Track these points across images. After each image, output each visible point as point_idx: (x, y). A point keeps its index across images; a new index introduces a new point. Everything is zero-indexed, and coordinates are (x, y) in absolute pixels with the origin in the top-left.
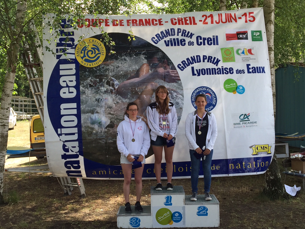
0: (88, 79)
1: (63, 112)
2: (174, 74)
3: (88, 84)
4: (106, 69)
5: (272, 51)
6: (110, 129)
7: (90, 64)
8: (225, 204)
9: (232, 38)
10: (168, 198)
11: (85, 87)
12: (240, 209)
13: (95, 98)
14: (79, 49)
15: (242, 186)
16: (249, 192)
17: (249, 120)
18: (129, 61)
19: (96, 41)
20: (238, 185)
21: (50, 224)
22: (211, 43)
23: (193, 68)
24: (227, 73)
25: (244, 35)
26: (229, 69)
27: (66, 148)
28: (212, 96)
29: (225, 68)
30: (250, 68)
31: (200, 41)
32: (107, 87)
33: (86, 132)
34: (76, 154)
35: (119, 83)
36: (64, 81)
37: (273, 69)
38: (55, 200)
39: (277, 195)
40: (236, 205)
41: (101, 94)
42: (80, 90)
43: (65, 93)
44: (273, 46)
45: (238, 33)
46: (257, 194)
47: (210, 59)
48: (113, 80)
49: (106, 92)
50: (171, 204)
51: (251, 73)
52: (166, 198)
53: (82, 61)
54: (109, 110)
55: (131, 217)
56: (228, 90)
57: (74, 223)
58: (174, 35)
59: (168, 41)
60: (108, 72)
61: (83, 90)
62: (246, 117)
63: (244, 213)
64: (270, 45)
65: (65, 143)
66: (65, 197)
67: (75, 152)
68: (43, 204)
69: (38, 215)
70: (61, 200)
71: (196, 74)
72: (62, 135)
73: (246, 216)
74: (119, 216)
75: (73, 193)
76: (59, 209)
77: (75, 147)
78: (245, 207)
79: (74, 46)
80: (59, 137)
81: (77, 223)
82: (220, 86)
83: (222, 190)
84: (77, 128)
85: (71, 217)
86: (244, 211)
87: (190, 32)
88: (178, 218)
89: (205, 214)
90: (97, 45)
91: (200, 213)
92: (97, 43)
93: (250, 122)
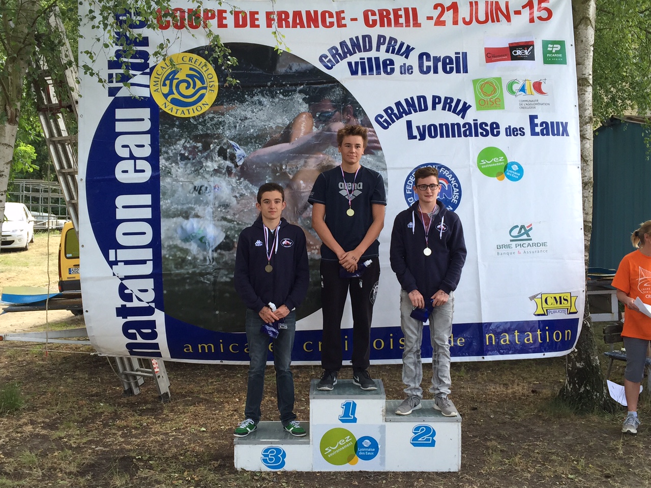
0: (178, 142)
1: (120, 214)
4: (218, 123)
5: (589, 86)
6: (223, 252)
7: (183, 111)
8: (475, 420)
9: (499, 56)
10: (347, 405)
11: (170, 159)
12: (508, 433)
14: (160, 77)
15: (513, 381)
16: (528, 396)
17: (531, 240)
19: (196, 60)
20: (506, 380)
21: (87, 459)
22: (452, 69)
23: (409, 124)
24: (484, 133)
25: (526, 50)
26: (489, 125)
27: (126, 291)
28: (452, 184)
29: (481, 124)
30: (537, 125)
31: (426, 64)
33: (171, 258)
34: (148, 305)
35: (245, 154)
36: (124, 146)
37: (589, 127)
38: (102, 405)
39: (589, 402)
40: (499, 423)
42: (161, 166)
43: (126, 172)
44: (590, 75)
45: (513, 47)
46: (546, 399)
47: (449, 104)
49: (216, 172)
50: (354, 420)
51: (539, 135)
52: (343, 405)
53: (165, 103)
54: (224, 210)
55: (266, 446)
56: (487, 172)
57: (140, 457)
58: (370, 49)
59: (356, 63)
61: (166, 167)
62: (523, 231)
63: (515, 441)
64: (584, 73)
65: (125, 282)
66: (124, 400)
67: (147, 302)
68: (75, 413)
69: (63, 439)
70: (117, 405)
71: (416, 136)
72: (119, 263)
73: (521, 448)
74: (238, 444)
75: (143, 390)
76: (110, 426)
77: (146, 291)
78: (519, 428)
79: (149, 69)
80: (112, 269)
81: (146, 456)
82: (469, 162)
83: (469, 389)
84: (151, 250)
85: (134, 444)
86: (517, 436)
87: (404, 43)
88: (369, 450)
89: (430, 442)
90: (199, 70)
91: (419, 440)
92: (199, 66)
93: (533, 244)
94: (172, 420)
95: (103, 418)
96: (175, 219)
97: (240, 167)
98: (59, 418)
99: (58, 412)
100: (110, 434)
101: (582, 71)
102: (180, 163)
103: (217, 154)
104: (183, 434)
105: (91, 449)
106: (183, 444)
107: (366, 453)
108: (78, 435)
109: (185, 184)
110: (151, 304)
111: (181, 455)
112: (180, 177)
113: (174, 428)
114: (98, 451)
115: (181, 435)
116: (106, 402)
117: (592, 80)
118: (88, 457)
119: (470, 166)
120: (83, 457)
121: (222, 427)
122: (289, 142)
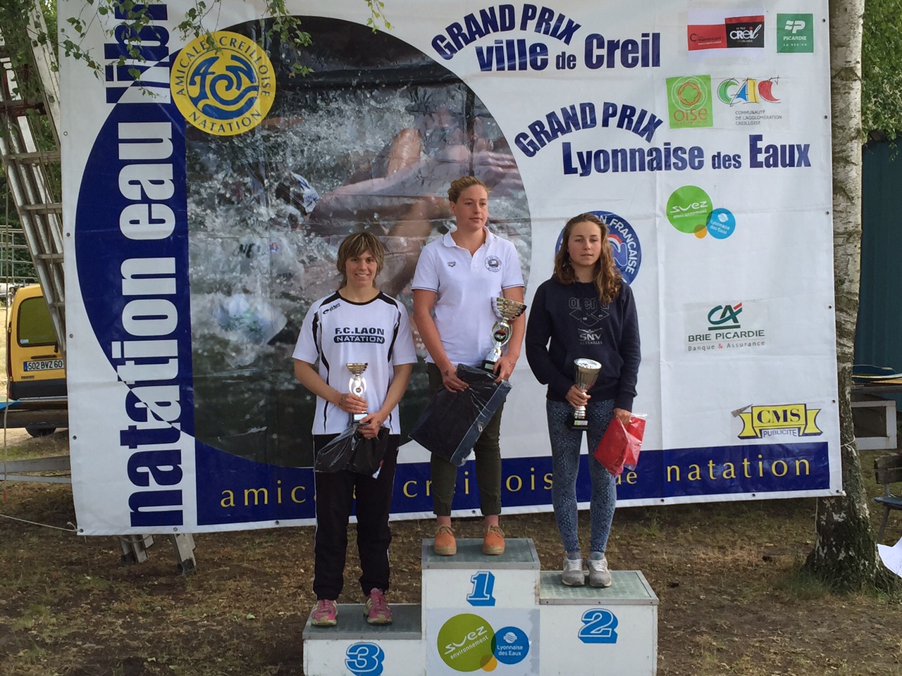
0: (215, 176)
1: (129, 287)
2: (502, 167)
3: (214, 195)
4: (277, 146)
5: (856, 80)
6: (285, 346)
7: (222, 126)
8: (677, 603)
9: (709, 40)
10: (480, 580)
11: (203, 203)
12: (728, 623)
13: (238, 241)
14: (186, 70)
15: (734, 543)
16: (757, 565)
17: (739, 327)
18: (353, 118)
19: (242, 42)
20: (722, 541)
21: (71, 662)
22: (635, 61)
23: (567, 148)
24: (680, 165)
25: (751, 31)
26: (688, 152)
27: (138, 405)
28: (627, 244)
29: (676, 150)
30: (760, 151)
31: (596, 52)
32: (278, 205)
33: (205, 354)
34: (169, 426)
35: (317, 195)
36: (132, 183)
37: (856, 145)
38: (89, 578)
39: (854, 575)
40: (712, 607)
41: (259, 229)
42: (189, 214)
43: (136, 222)
44: (858, 62)
46: (785, 571)
47: (627, 117)
48: (300, 182)
49: (273, 223)
50: (492, 602)
51: (762, 167)
52: (474, 579)
53: (194, 113)
54: (285, 283)
55: (353, 642)
57: (154, 659)
58: (512, 26)
59: (490, 50)
60: (281, 153)
61: (197, 216)
63: (739, 636)
64: (848, 60)
65: (136, 391)
66: (123, 570)
67: (169, 422)
68: (48, 591)
69: (31, 630)
70: (111, 578)
71: (577, 168)
72: (127, 362)
73: (748, 646)
74: (310, 638)
75: (152, 555)
76: (102, 611)
77: (168, 404)
78: (744, 615)
79: (168, 57)
80: (116, 370)
81: (163, 657)
82: (655, 209)
83: (666, 555)
84: (175, 342)
85: (143, 639)
86: (741, 627)
87: (564, 17)
88: (514, 648)
89: (609, 636)
90: (245, 59)
91: (592, 632)
92: (246, 52)
93: (741, 332)
94: (200, 602)
95: (91, 598)
96: (212, 295)
97: (309, 215)
98: (20, 599)
99: (20, 589)
100: (105, 623)
101: (846, 57)
102: (218, 209)
103: (274, 194)
104: (219, 623)
105: (76, 646)
106: (221, 639)
107: (510, 652)
108: (54, 625)
109: (226, 242)
110: (174, 425)
111: (218, 655)
112: (218, 231)
113: (205, 615)
114: (87, 650)
115: (217, 625)
116: (94, 574)
117: (860, 71)
118: (72, 658)
119: (656, 215)
120: (65, 659)
121: (280, 613)
122: (385, 177)
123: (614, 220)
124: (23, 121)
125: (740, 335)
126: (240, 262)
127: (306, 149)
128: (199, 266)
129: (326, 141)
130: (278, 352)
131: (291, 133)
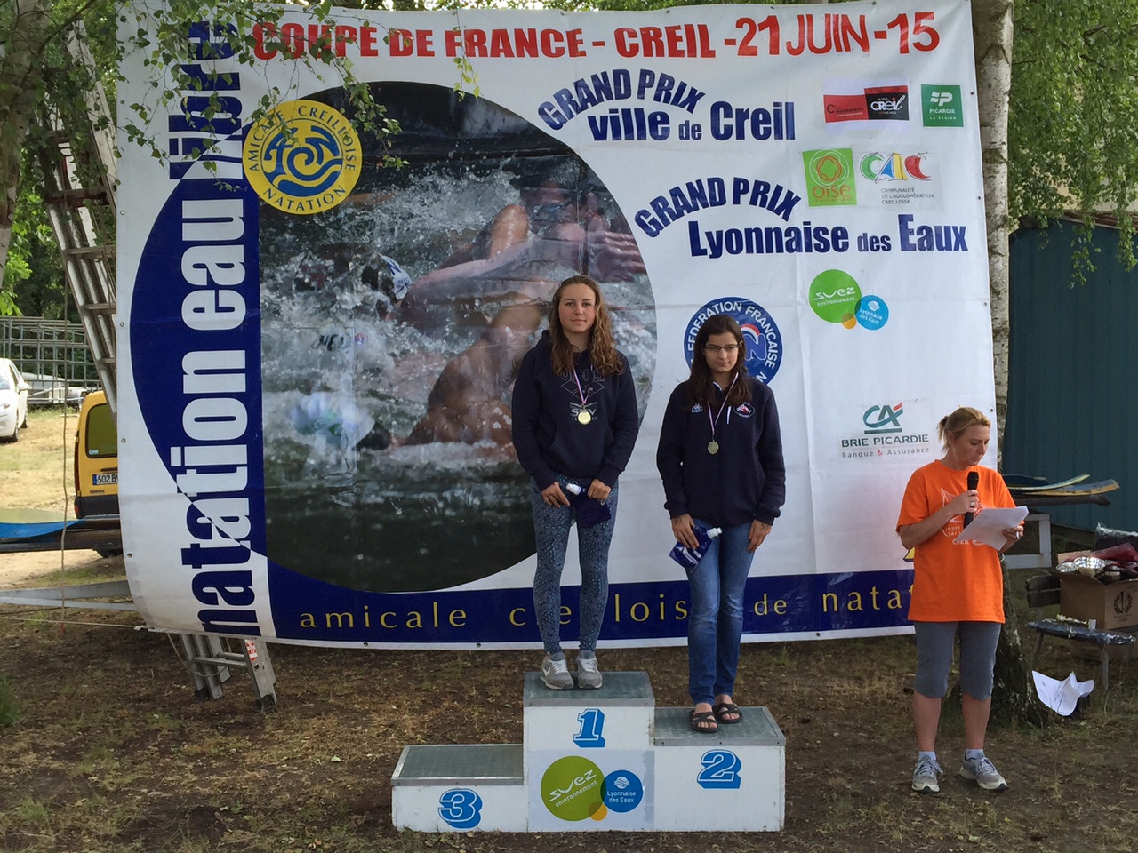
0: (292, 259)
1: (191, 384)
2: (622, 248)
3: (291, 279)
5: (1001, 163)
6: (371, 452)
7: (300, 203)
8: (807, 741)
9: (847, 111)
10: (588, 718)
11: (278, 289)
12: (864, 763)
13: (318, 331)
14: (260, 143)
15: (872, 674)
16: (897, 698)
17: (900, 430)
18: (449, 193)
19: (323, 112)
20: (858, 670)
21: (133, 811)
22: (767, 132)
23: (693, 227)
24: (822, 246)
25: (894, 102)
26: (830, 233)
27: (200, 521)
28: (766, 335)
29: (817, 230)
30: (912, 232)
31: (724, 122)
32: (364, 291)
33: (279, 461)
34: (238, 544)
35: (409, 279)
36: (197, 266)
37: (1002, 234)
38: (157, 716)
40: (847, 746)
42: (262, 301)
43: (201, 310)
44: (1004, 143)
45: (872, 95)
47: (761, 193)
48: (389, 265)
49: (360, 311)
50: (601, 743)
51: (915, 250)
52: (582, 717)
53: (270, 190)
54: (372, 379)
55: (448, 789)
56: (826, 313)
57: (227, 808)
58: (628, 95)
59: (604, 119)
60: (368, 233)
61: (271, 303)
62: (887, 416)
63: (877, 778)
64: (993, 141)
65: (199, 504)
66: (196, 708)
67: (236, 540)
68: (111, 731)
69: (91, 776)
70: (182, 716)
71: (706, 250)
72: (188, 471)
73: (886, 790)
74: (399, 784)
75: (229, 689)
76: (172, 753)
77: (236, 519)
78: (882, 754)
79: (240, 130)
80: (175, 480)
81: (237, 806)
82: (796, 296)
83: (796, 687)
84: (244, 448)
85: (215, 785)
86: (879, 769)
87: (686, 85)
88: (626, 794)
89: (732, 780)
90: (327, 130)
91: (713, 776)
92: (328, 122)
93: (903, 437)
94: (280, 743)
95: (159, 739)
96: (286, 393)
98: (80, 741)
99: (81, 729)
100: (173, 768)
101: (991, 138)
103: (360, 279)
104: (301, 767)
105: (140, 794)
106: (301, 785)
107: (621, 799)
108: (116, 770)
109: (305, 333)
110: (243, 543)
111: (298, 804)
112: (296, 320)
113: (285, 758)
114: (152, 798)
115: (298, 770)
116: (163, 712)
117: (1006, 152)
118: (135, 808)
119: (797, 303)
120: (127, 808)
121: (368, 755)
122: (486, 259)
123: (750, 307)
124: (84, 213)
125: (901, 440)
126: (321, 356)
127: (396, 228)
128: (273, 359)
129: (419, 219)
130: (365, 459)
131: (379, 211)
